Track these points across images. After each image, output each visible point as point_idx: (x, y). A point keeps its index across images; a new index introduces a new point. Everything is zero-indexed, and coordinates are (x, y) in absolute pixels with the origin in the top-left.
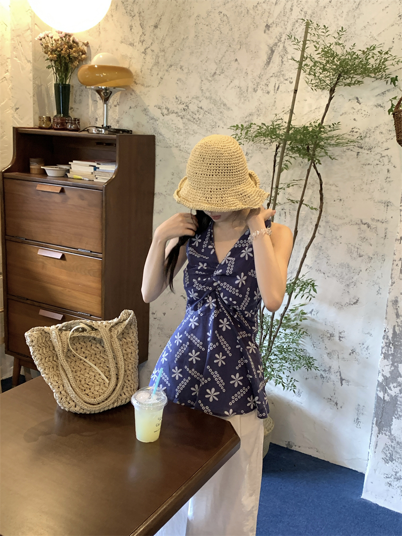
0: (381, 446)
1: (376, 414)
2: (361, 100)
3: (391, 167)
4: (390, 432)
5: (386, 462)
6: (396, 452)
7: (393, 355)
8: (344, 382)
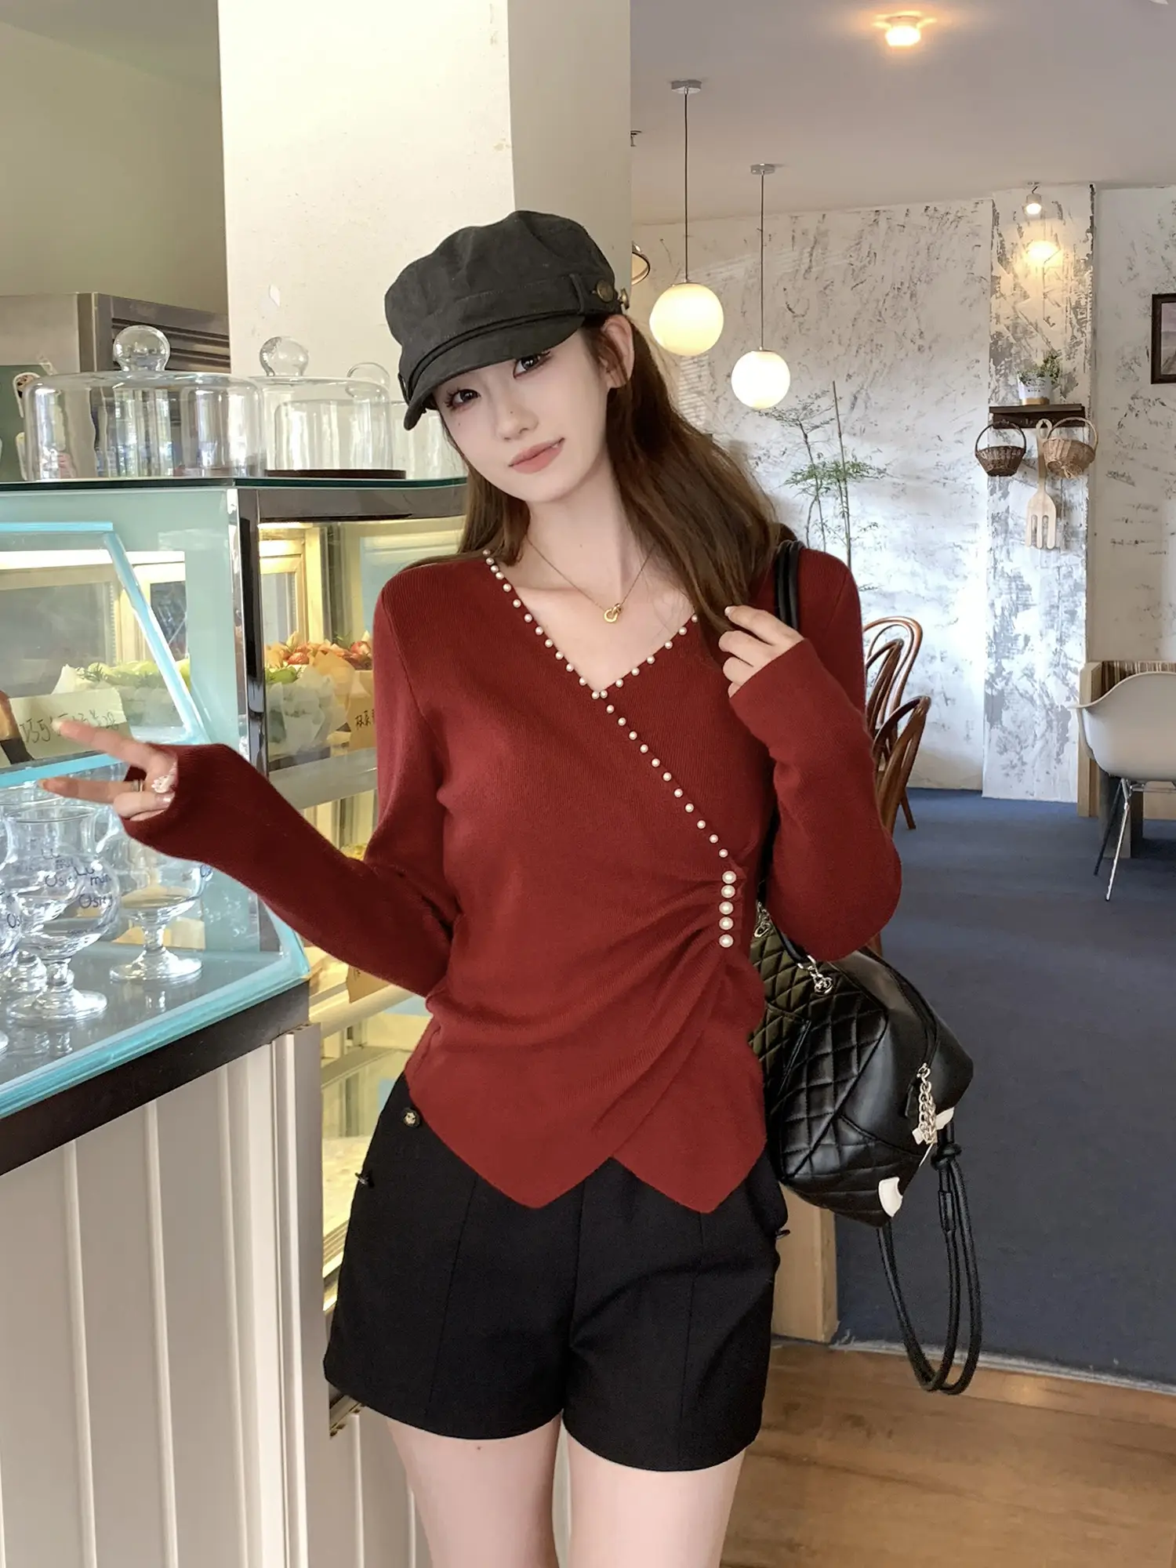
0: (994, 741)
1: (986, 711)
2: (941, 438)
3: (976, 494)
4: (1001, 724)
5: (1001, 753)
6: (1009, 742)
7: (995, 652)
8: (949, 702)
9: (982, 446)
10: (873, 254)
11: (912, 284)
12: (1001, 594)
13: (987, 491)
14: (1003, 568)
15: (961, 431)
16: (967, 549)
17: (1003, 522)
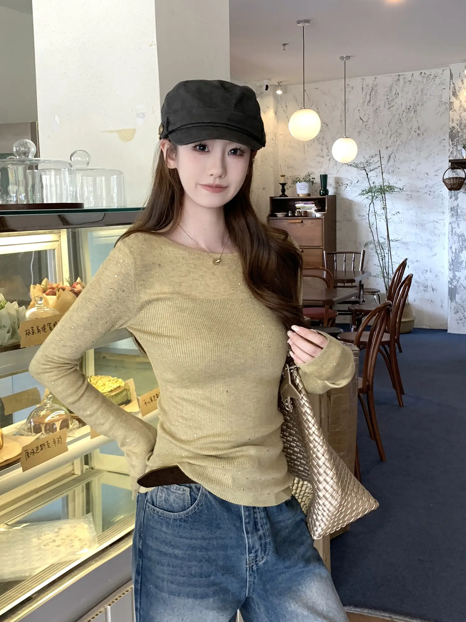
0: (453, 307)
1: (449, 295)
2: (428, 174)
3: (443, 199)
4: (456, 300)
5: (456, 313)
6: (459, 309)
7: (453, 269)
8: (434, 290)
9: (446, 177)
10: (397, 94)
11: (414, 107)
12: (455, 243)
13: (449, 197)
14: (456, 231)
15: (437, 171)
16: (440, 223)
17: (456, 211)
